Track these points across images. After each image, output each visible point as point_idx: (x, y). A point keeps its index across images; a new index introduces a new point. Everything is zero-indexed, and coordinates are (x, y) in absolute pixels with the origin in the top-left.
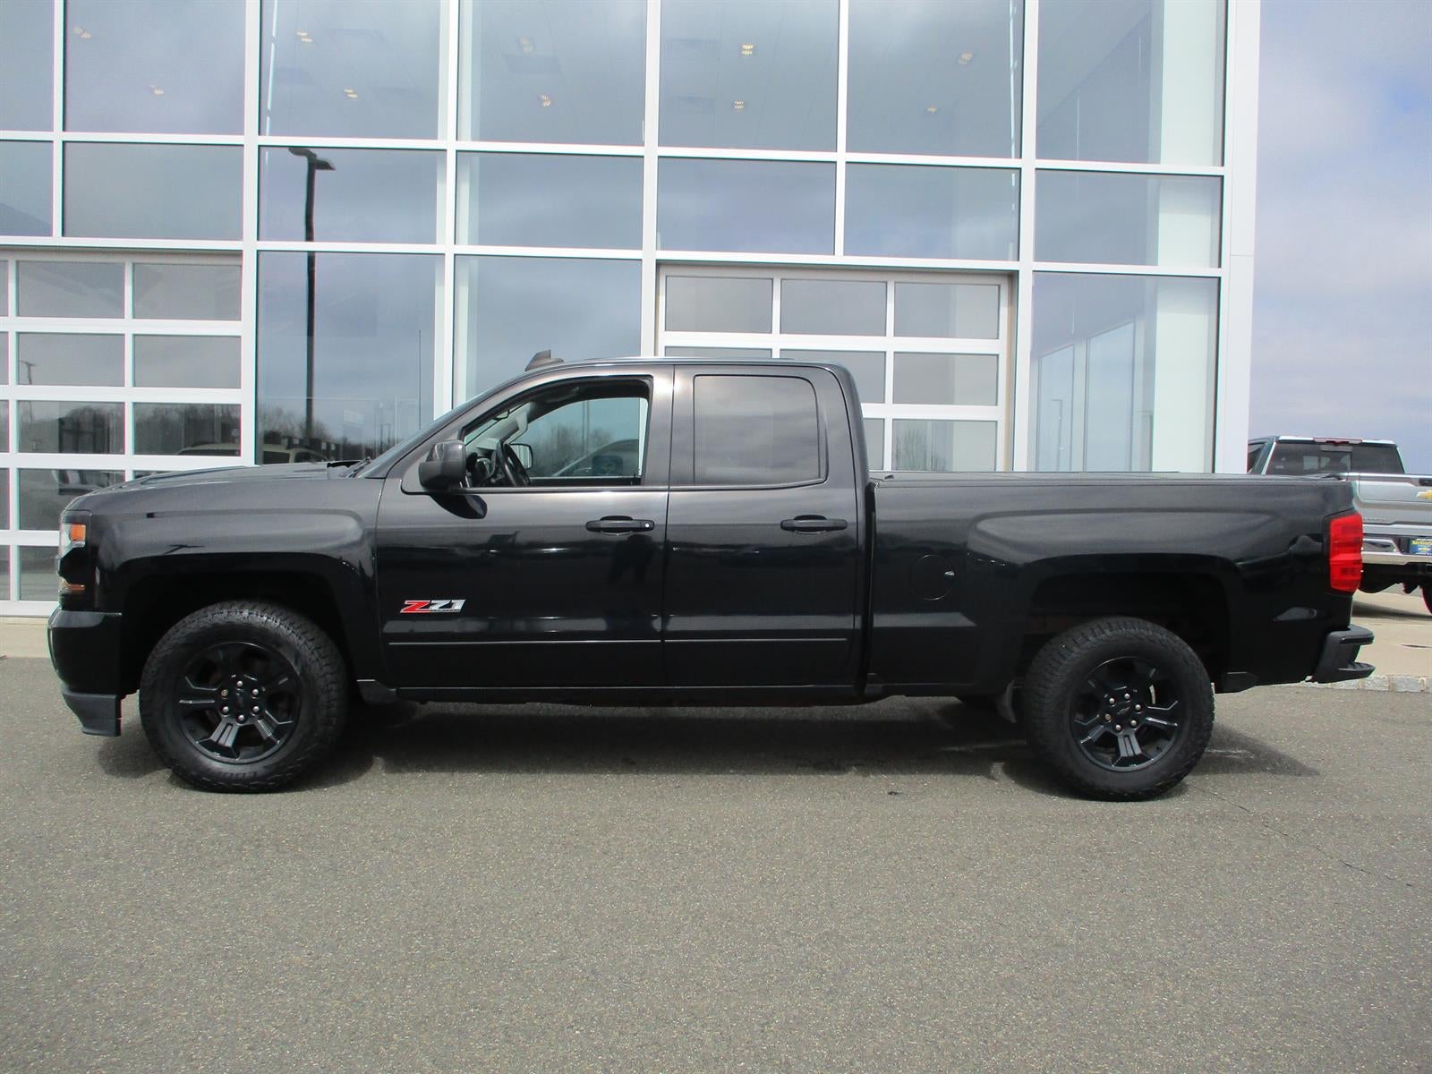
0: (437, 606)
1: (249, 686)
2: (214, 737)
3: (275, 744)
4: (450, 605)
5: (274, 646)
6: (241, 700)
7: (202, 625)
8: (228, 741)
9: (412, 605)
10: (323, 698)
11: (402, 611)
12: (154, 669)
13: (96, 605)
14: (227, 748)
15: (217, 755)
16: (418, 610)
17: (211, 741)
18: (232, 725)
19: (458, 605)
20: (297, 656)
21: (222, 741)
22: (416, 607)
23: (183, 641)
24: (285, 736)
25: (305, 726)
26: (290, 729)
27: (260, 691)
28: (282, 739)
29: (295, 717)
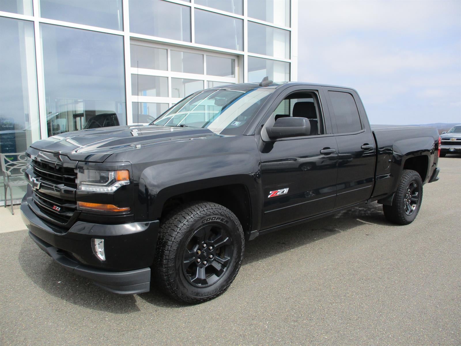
0: (280, 192)
1: (209, 246)
2: (198, 276)
3: (223, 271)
4: (283, 192)
5: (225, 223)
6: (205, 254)
8: (203, 276)
9: (271, 194)
11: (269, 197)
15: (200, 285)
17: (198, 278)
18: (202, 268)
21: (201, 277)
22: (273, 194)
24: (227, 266)
25: (236, 259)
26: (229, 262)
27: (213, 247)
28: (226, 268)
29: (231, 255)
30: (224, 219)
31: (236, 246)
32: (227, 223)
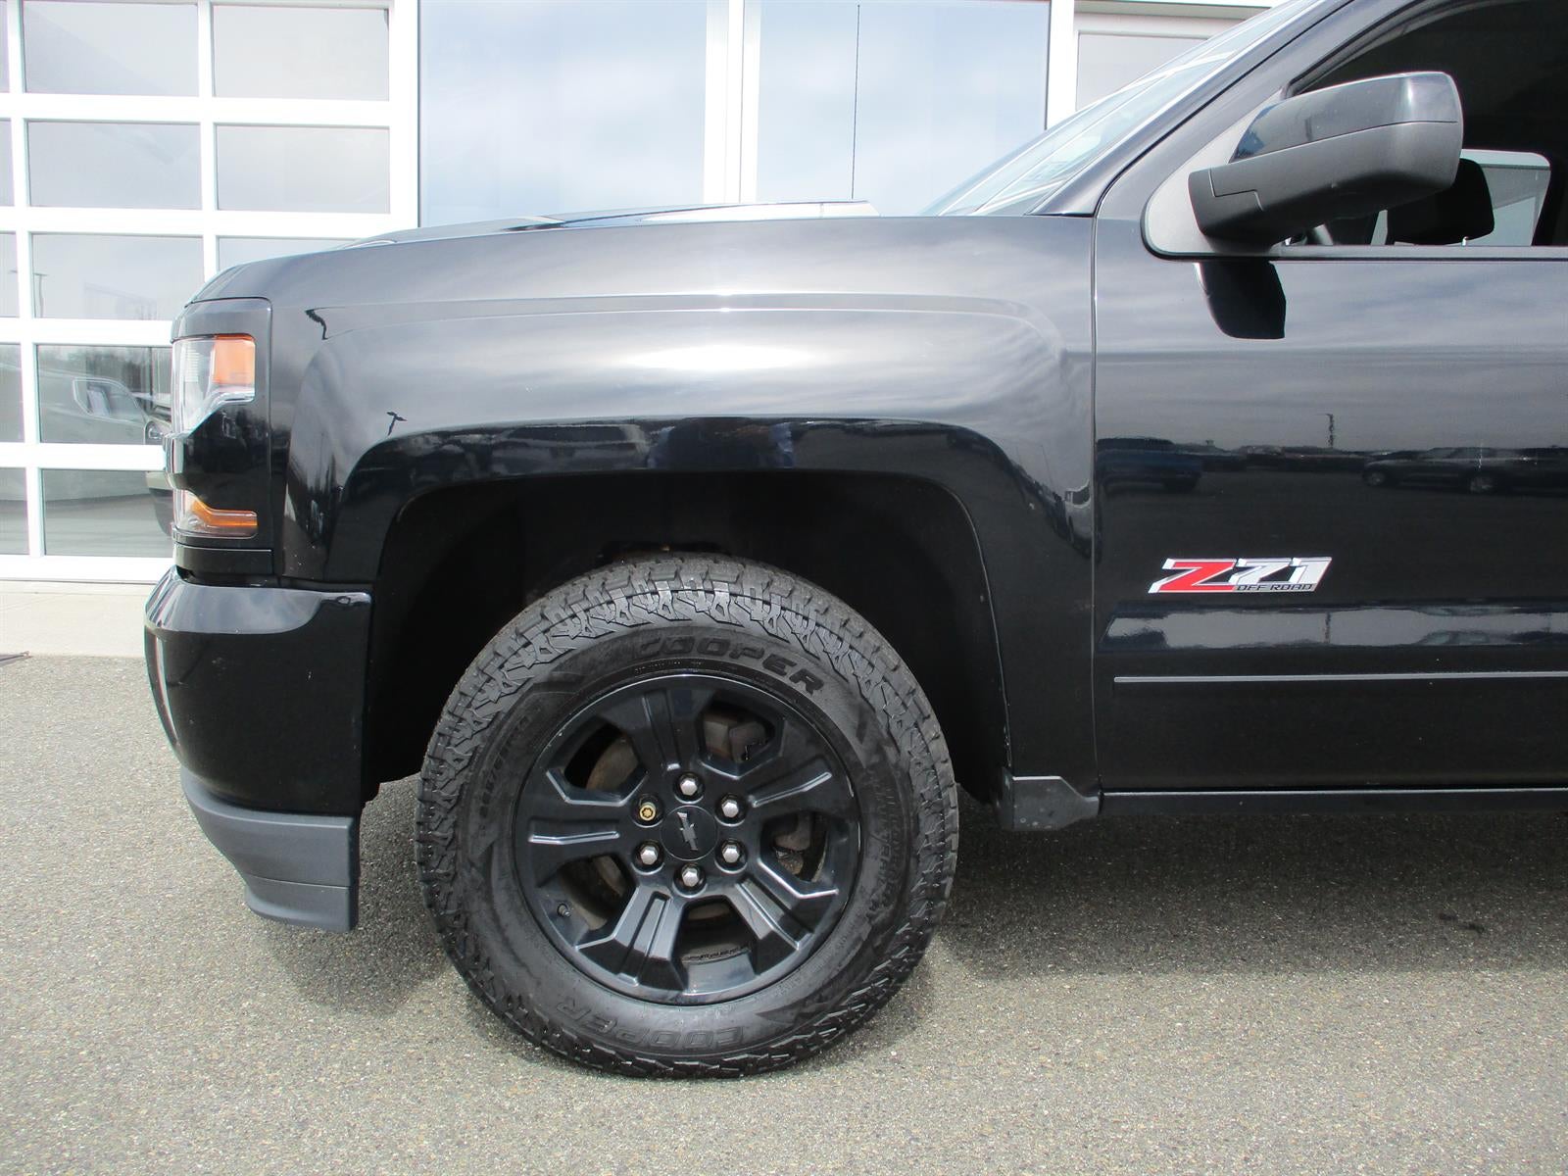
0: (1253, 573)
1: (713, 793)
2: (621, 933)
3: (791, 950)
4: (1285, 574)
5: (800, 687)
6: (689, 832)
7: (598, 628)
8: (660, 944)
9: (1178, 573)
10: (930, 828)
11: (1155, 588)
12: (464, 751)
13: (290, 570)
14: (660, 962)
15: (631, 983)
16: (1200, 586)
17: (614, 943)
18: (665, 898)
19: (1309, 572)
20: (864, 712)
21: (642, 945)
22: (1195, 577)
23: (541, 674)
24: (819, 930)
25: (876, 904)
26: (830, 913)
27: (744, 807)
28: (809, 938)
29: (846, 879)
30: (792, 664)
31: (877, 832)
32: (809, 689)
